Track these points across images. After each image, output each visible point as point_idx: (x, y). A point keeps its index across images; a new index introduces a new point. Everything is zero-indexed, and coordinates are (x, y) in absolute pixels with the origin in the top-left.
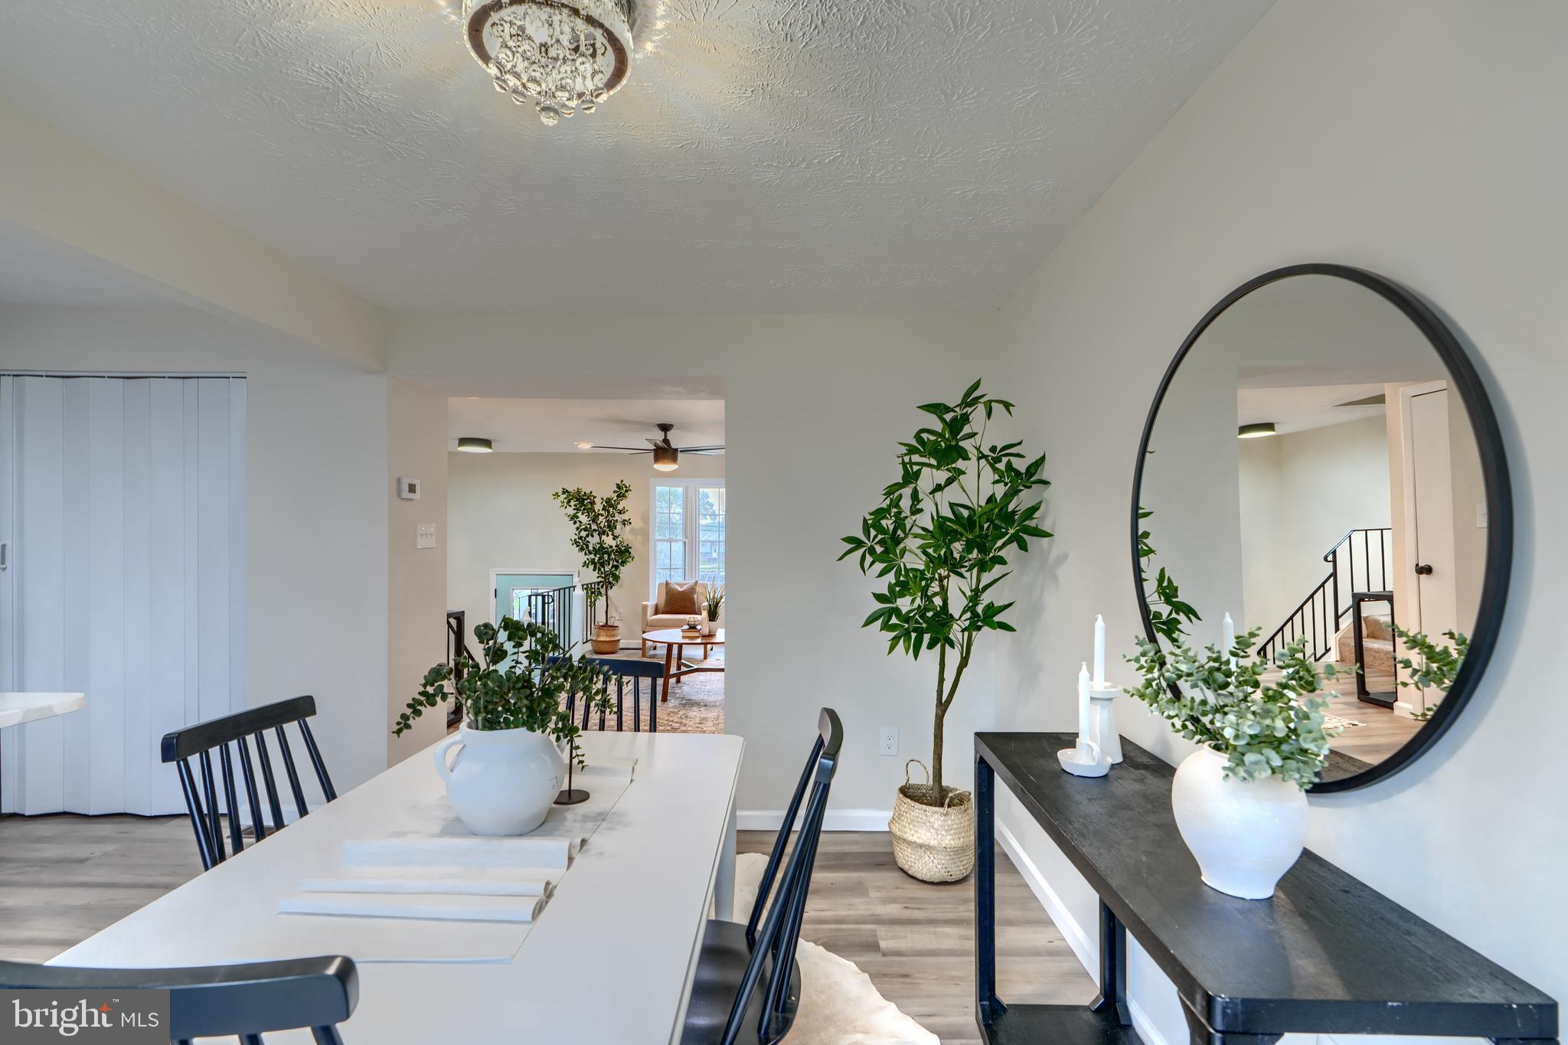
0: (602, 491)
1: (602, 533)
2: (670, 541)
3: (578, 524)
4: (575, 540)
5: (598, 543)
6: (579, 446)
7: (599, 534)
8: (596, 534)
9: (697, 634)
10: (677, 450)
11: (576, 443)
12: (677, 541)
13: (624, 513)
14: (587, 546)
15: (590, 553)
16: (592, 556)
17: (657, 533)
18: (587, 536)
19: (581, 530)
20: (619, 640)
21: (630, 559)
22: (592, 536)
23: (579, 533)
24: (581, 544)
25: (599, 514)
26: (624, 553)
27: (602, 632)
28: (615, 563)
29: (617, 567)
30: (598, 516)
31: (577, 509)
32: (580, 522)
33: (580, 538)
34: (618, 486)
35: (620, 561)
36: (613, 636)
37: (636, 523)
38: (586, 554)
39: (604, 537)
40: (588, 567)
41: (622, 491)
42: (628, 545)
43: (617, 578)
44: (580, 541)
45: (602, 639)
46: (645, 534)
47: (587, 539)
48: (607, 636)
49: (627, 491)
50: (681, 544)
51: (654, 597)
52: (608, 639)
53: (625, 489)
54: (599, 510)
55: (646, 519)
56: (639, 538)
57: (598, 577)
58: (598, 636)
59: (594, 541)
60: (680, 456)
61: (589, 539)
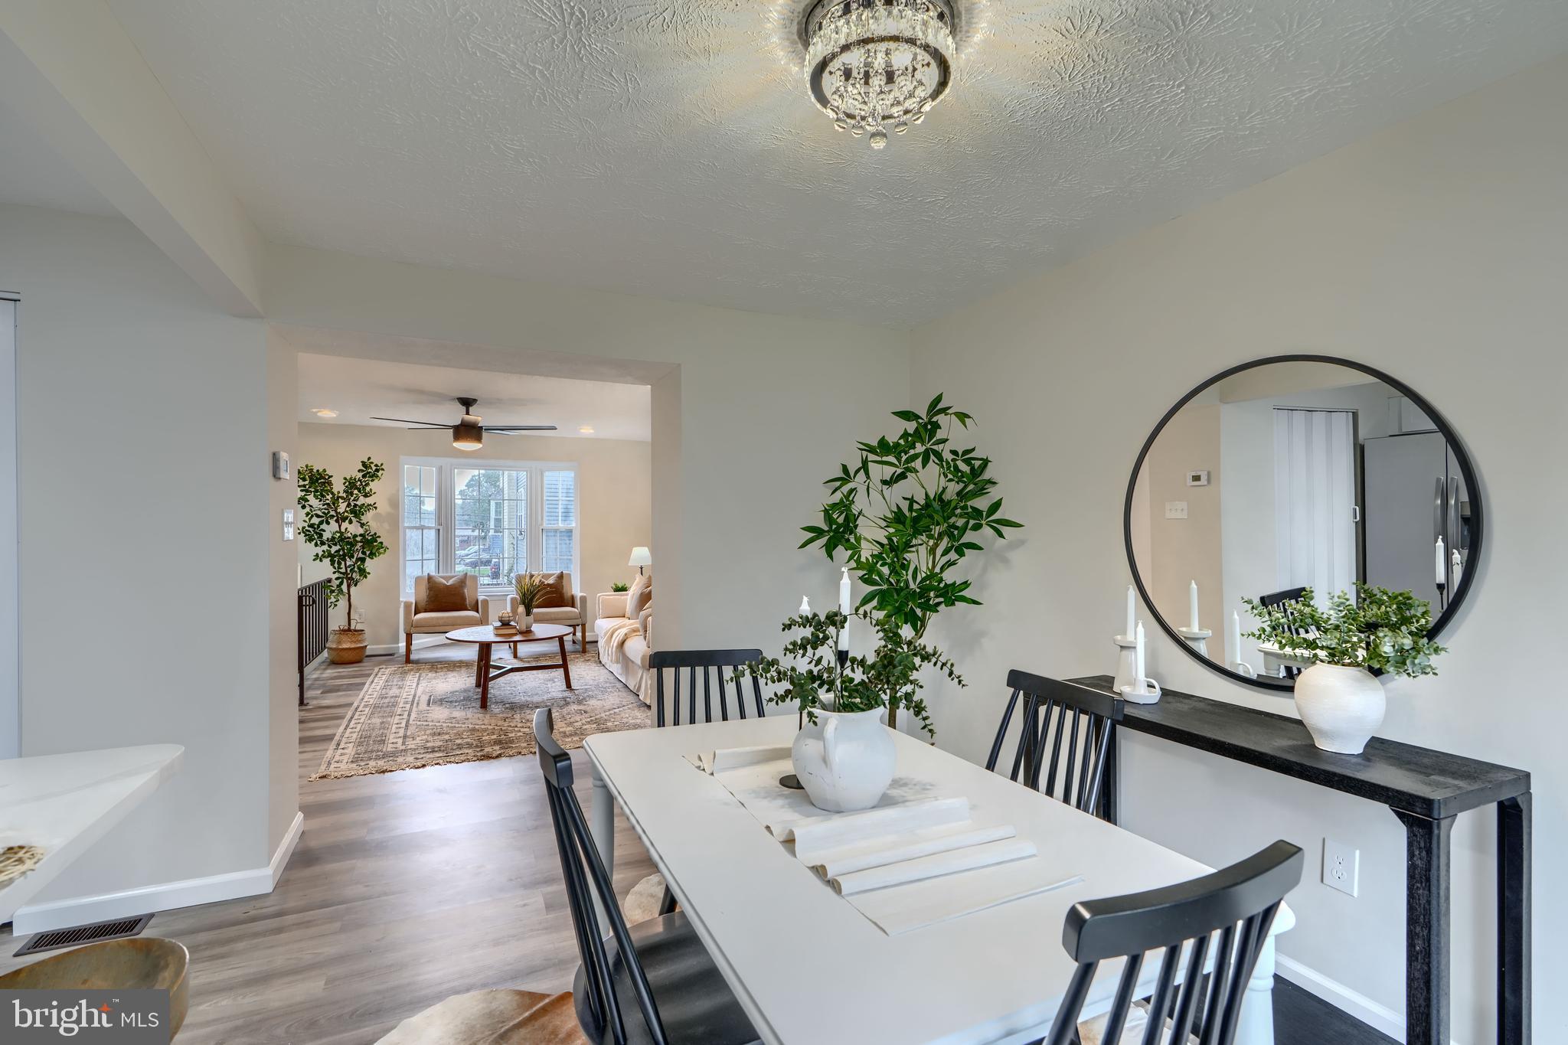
0: (341, 470)
1: (341, 519)
2: (422, 528)
3: (308, 509)
4: (304, 528)
5: (337, 532)
6: (319, 414)
7: (337, 521)
8: (332, 522)
9: (513, 631)
10: (482, 427)
11: (314, 410)
12: (429, 528)
13: (371, 495)
14: (321, 536)
15: (323, 543)
16: (325, 547)
17: (406, 520)
18: (321, 523)
19: (312, 516)
20: (366, 646)
21: (382, 550)
22: (328, 523)
23: (310, 520)
24: (312, 534)
25: (338, 497)
26: (371, 545)
27: (344, 638)
28: (361, 555)
29: (363, 560)
30: (338, 499)
31: (307, 491)
32: (311, 506)
33: (311, 526)
34: (364, 463)
35: (368, 553)
36: (360, 641)
37: (383, 507)
38: (316, 545)
39: (345, 525)
40: (321, 561)
41: (370, 471)
42: (375, 534)
43: (363, 573)
44: (310, 529)
45: (345, 646)
46: (394, 520)
47: (322, 527)
48: (351, 642)
49: (377, 470)
50: (433, 533)
51: (409, 593)
52: (353, 646)
53: (374, 468)
54: (339, 492)
55: (395, 503)
56: (386, 526)
57: (334, 573)
58: (339, 642)
59: (330, 530)
60: (484, 434)
61: (324, 526)
